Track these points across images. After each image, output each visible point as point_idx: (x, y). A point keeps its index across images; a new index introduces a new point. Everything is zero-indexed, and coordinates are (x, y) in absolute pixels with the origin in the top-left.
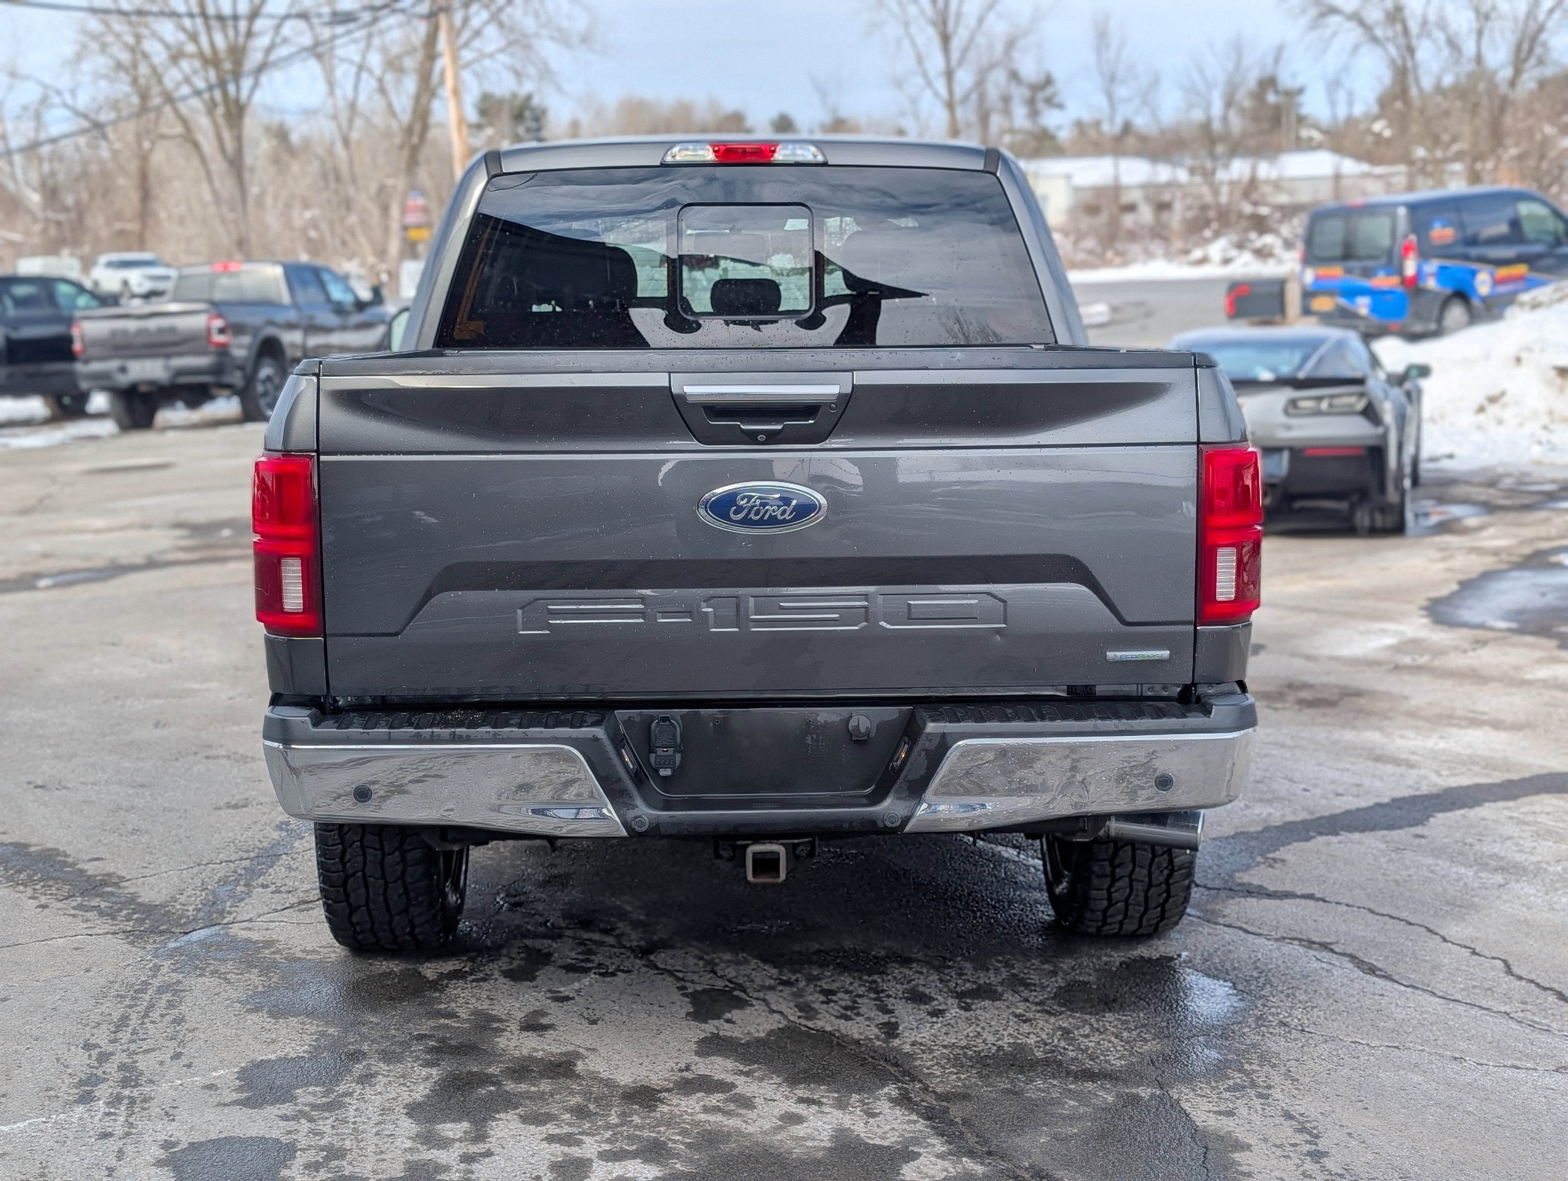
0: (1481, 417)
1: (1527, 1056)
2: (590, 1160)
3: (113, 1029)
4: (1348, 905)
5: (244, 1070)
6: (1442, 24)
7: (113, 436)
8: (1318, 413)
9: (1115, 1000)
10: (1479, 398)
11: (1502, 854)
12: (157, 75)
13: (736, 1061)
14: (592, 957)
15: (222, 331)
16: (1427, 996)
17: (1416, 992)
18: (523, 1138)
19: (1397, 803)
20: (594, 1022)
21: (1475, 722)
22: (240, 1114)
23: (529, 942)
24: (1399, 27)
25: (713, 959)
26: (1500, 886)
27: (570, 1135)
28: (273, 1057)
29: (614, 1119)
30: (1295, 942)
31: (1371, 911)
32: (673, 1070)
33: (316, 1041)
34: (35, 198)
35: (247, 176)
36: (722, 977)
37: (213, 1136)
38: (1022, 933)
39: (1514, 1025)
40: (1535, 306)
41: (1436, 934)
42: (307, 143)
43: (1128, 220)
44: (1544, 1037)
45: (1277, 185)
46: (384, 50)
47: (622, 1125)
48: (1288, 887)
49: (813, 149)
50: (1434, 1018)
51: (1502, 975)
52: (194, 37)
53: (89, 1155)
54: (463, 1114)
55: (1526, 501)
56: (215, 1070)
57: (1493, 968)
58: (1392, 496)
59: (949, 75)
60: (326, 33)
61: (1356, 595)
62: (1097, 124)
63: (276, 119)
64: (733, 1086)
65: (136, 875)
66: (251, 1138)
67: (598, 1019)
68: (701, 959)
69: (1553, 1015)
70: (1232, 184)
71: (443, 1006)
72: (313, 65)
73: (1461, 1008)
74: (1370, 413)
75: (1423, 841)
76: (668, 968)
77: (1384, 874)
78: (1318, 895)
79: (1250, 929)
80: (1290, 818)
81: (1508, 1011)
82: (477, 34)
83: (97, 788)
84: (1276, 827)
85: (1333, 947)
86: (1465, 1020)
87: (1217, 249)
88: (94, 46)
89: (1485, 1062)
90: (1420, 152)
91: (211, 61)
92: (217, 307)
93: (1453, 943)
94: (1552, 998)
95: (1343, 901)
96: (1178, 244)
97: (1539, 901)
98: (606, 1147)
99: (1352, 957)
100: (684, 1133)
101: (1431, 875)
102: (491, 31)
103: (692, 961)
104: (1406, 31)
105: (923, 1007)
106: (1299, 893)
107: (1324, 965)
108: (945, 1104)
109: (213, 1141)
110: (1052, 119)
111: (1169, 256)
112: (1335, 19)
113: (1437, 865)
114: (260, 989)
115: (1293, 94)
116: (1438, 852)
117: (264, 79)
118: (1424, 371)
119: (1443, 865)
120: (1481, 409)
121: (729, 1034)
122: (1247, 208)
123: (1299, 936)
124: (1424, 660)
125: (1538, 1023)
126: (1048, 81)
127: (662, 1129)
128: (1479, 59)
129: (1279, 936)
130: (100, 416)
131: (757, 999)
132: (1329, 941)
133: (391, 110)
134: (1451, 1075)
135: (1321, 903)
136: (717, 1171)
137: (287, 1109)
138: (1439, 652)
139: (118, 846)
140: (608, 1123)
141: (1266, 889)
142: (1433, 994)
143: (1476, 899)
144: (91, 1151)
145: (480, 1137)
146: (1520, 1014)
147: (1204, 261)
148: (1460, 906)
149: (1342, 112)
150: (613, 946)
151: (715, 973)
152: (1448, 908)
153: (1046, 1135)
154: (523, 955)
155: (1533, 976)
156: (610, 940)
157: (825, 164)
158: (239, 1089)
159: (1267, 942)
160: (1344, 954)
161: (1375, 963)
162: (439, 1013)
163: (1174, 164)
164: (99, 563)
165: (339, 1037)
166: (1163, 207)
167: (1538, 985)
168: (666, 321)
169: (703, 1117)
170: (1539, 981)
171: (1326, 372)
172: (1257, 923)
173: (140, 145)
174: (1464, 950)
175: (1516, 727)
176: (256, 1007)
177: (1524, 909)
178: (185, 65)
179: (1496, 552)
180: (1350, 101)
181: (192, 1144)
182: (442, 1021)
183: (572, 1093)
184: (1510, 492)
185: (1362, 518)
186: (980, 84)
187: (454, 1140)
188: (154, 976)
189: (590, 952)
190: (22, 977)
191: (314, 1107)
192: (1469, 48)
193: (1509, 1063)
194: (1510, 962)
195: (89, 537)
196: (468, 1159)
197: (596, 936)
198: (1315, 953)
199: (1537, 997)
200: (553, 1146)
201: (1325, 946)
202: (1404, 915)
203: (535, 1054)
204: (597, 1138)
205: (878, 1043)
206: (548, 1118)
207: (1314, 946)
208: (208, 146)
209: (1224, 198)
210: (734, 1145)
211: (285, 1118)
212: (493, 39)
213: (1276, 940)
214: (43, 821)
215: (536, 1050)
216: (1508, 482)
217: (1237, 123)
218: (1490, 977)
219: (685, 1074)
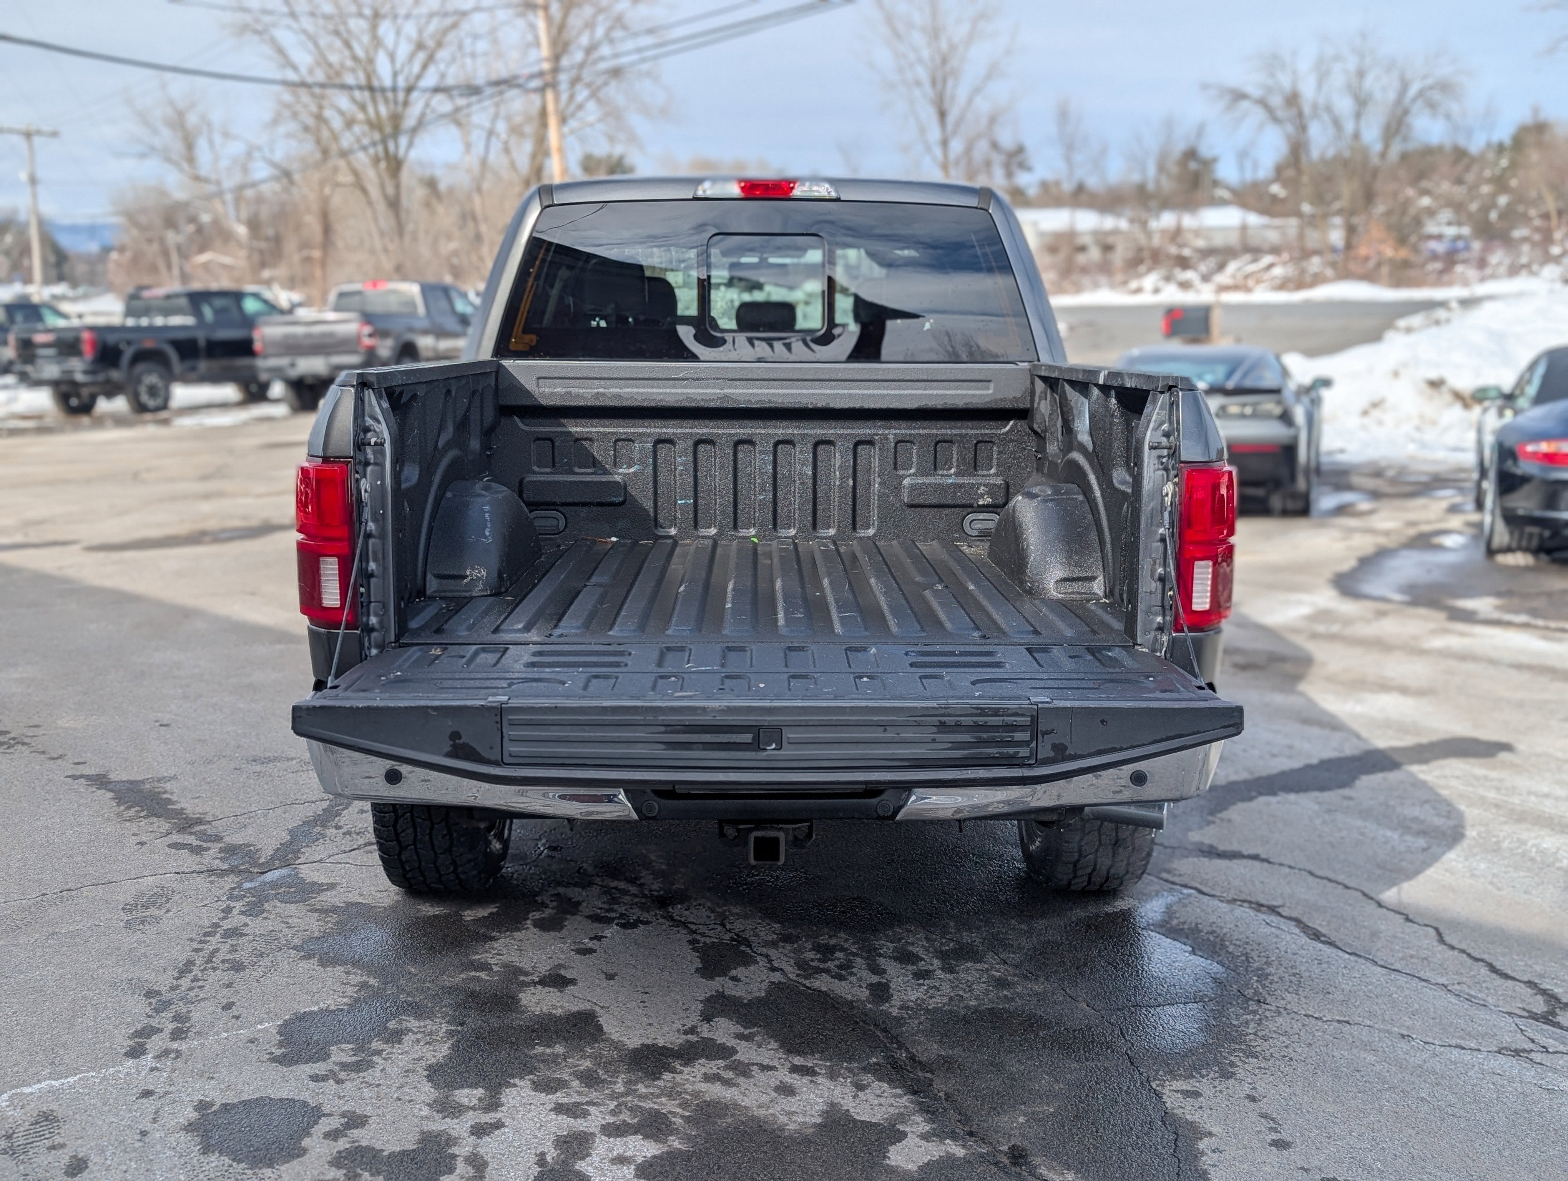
0: (1366, 420)
1: (1469, 1034)
2: (593, 1135)
3: (176, 975)
4: (1290, 867)
5: (286, 1023)
6: (1329, 109)
7: (284, 418)
8: (1242, 416)
9: (1085, 965)
10: (1362, 402)
11: (1422, 817)
12: (335, 137)
13: (738, 1023)
14: (616, 907)
15: (370, 335)
16: (1369, 965)
17: (1360, 960)
18: (533, 1107)
19: (1326, 765)
20: (610, 977)
21: (1384, 686)
22: (276, 1071)
23: (561, 890)
24: (1294, 111)
25: (724, 911)
26: (1424, 850)
27: (578, 1104)
28: (315, 1008)
29: (620, 1088)
30: (1246, 905)
31: (1311, 873)
32: (678, 1031)
33: (356, 992)
34: (242, 230)
35: (403, 216)
36: (730, 931)
37: (246, 1097)
38: (1001, 890)
39: (1453, 999)
40: (1409, 330)
41: (1371, 898)
42: (451, 190)
43: (1081, 259)
44: (1482, 1014)
45: (1197, 233)
46: (508, 119)
47: (627, 1094)
48: (1235, 847)
49: (827, 186)
50: (1378, 990)
51: (1436, 944)
52: (363, 108)
53: (128, 1115)
54: (480, 1078)
55: (1408, 489)
56: (261, 1023)
57: (1426, 936)
58: (1301, 484)
59: (945, 143)
60: (461, 102)
61: (1276, 569)
62: (1057, 183)
63: (428, 172)
64: (734, 1051)
65: (228, 814)
66: (281, 1100)
67: (616, 974)
68: (712, 912)
69: (1487, 988)
70: (1163, 232)
71: (477, 957)
72: (454, 130)
73: (1402, 980)
74: (1286, 418)
75: (1351, 803)
76: (683, 919)
77: (1320, 836)
78: (1263, 856)
79: (1205, 889)
80: (1234, 777)
81: (1446, 983)
82: (580, 107)
83: (212, 727)
84: (1222, 787)
85: (1280, 910)
86: (1407, 992)
87: (1150, 281)
88: (287, 113)
89: (1431, 1040)
90: (1306, 208)
91: (375, 125)
92: (368, 318)
93: (1388, 909)
94: (1484, 971)
95: (1285, 862)
96: (1119, 277)
97: (1460, 866)
98: (610, 1119)
99: (1298, 922)
100: (684, 1105)
101: (1361, 838)
102: (591, 105)
103: (704, 912)
104: (1300, 114)
105: (910, 967)
106: (1246, 853)
107: (1273, 930)
108: (929, 1075)
109: (245, 1103)
110: (1024, 179)
111: (1112, 286)
112: (1245, 105)
113: (1365, 827)
114: (316, 934)
115: (1208, 164)
116: (1365, 814)
117: (417, 140)
118: (1326, 383)
119: (1370, 827)
120: (1365, 413)
121: (733, 993)
122: (1173, 250)
123: (1249, 898)
124: (1335, 628)
125: (1475, 997)
126: (1020, 150)
127: (664, 1100)
128: (1356, 136)
129: (1230, 898)
130: (277, 401)
131: (761, 955)
132: (1275, 904)
133: (513, 165)
134: (1402, 1055)
135: (1266, 865)
136: (713, 1150)
137: (320, 1068)
138: (1347, 621)
139: (218, 785)
140: (613, 1091)
141: (1216, 848)
142: (1375, 963)
143: (1404, 864)
144: (130, 1111)
145: (493, 1105)
146: (1457, 987)
147: (1139, 290)
148: (1391, 871)
149: (1249, 176)
150: (636, 896)
151: (724, 926)
152: (1378, 872)
153: (1024, 1115)
154: (555, 904)
155: (1463, 946)
156: (634, 890)
157: (838, 200)
158: (281, 1044)
159: (1220, 904)
160: (1290, 918)
161: (1319, 929)
162: (472, 964)
163: (1118, 215)
164: (254, 523)
165: (379, 989)
166: (1107, 248)
167: (1469, 955)
168: (695, 337)
169: (703, 1086)
170: (1469, 951)
171: (1248, 383)
172: (1211, 884)
173: (322, 190)
174: (1398, 916)
175: (1420, 693)
176: (309, 954)
177: (1448, 874)
178: (357, 129)
179: (1387, 533)
180: (1255, 167)
181: (225, 1105)
182: (473, 974)
183: (584, 1057)
184: (1393, 481)
185: (1276, 501)
186: (969, 150)
187: (469, 1108)
188: (225, 918)
189: (614, 901)
190: (109, 916)
191: (344, 1066)
192: (1349, 127)
193: (1453, 1042)
194: (1441, 930)
195: (250, 501)
196: (479, 1131)
197: (622, 885)
198: (1264, 917)
199: (1471, 969)
200: (560, 1117)
201: (1273, 910)
202: (1341, 878)
203: (554, 1012)
204: (602, 1109)
205: (869, 1006)
206: (559, 1085)
207: (1263, 909)
208: (375, 192)
209: (1156, 241)
210: (730, 1120)
211: (315, 1078)
212: (592, 111)
213: (1229, 902)
214: (160, 759)
215: (556, 1008)
216: (1390, 473)
217: (1167, 185)
218: (1425, 946)
219: (690, 1037)
